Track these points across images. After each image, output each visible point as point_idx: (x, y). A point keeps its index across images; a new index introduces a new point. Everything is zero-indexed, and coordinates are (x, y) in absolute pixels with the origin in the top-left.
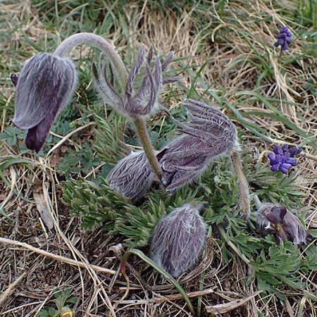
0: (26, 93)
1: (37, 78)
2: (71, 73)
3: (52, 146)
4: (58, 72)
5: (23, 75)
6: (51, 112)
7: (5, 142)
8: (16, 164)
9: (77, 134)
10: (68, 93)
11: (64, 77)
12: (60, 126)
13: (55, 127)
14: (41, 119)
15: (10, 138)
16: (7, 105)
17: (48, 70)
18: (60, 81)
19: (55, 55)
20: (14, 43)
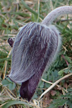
0: (20, 54)
1: (28, 42)
2: (56, 39)
3: (44, 91)
4: (45, 38)
5: (18, 40)
6: (39, 69)
7: (6, 88)
8: (15, 105)
9: (64, 81)
10: (53, 54)
11: (50, 41)
12: (51, 74)
13: (46, 75)
14: (32, 75)
15: (10, 84)
16: (8, 57)
17: (37, 36)
18: (46, 45)
19: (43, 24)
20: (15, 6)
